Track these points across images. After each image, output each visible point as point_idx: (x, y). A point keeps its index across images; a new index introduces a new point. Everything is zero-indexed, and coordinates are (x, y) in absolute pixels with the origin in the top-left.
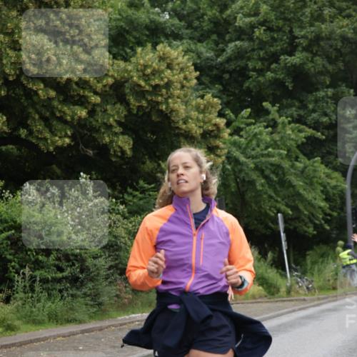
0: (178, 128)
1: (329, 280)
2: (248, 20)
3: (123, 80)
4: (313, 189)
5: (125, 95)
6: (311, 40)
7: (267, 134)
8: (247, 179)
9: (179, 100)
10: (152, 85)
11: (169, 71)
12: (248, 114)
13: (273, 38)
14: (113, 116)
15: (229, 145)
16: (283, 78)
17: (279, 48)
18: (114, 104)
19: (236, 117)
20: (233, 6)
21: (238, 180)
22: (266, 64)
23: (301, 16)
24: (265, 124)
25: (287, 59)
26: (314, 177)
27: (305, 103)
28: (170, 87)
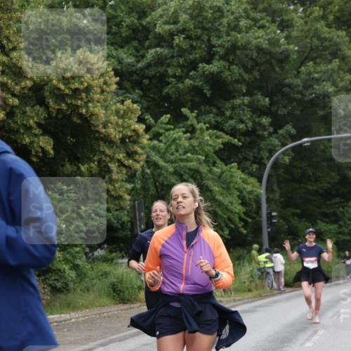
0: (97, 131)
1: (245, 282)
2: (167, 27)
3: (42, 83)
4: (230, 194)
5: (45, 97)
6: (227, 49)
7: (186, 140)
8: (165, 183)
9: (98, 104)
10: (71, 89)
11: (89, 76)
12: (167, 119)
13: (192, 46)
14: (33, 118)
15: (149, 150)
16: (202, 86)
17: (198, 56)
18: (33, 106)
19: (156, 122)
20: (153, 13)
21: (157, 184)
22: (185, 71)
23: (219, 25)
24: (184, 129)
25: (204, 67)
26: (230, 182)
27: (222, 110)
28: (90, 91)
